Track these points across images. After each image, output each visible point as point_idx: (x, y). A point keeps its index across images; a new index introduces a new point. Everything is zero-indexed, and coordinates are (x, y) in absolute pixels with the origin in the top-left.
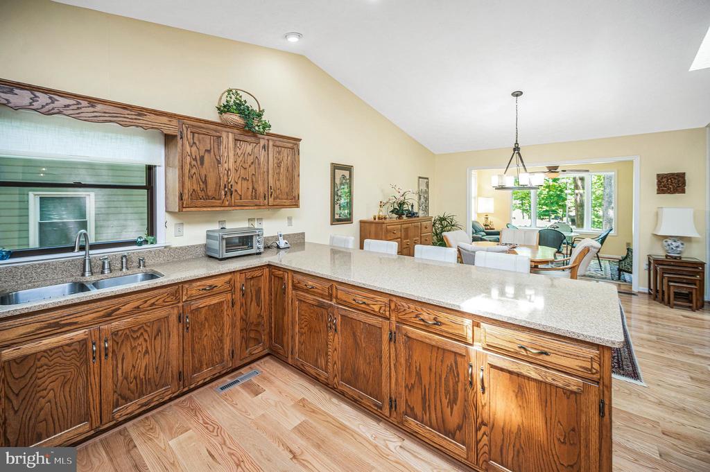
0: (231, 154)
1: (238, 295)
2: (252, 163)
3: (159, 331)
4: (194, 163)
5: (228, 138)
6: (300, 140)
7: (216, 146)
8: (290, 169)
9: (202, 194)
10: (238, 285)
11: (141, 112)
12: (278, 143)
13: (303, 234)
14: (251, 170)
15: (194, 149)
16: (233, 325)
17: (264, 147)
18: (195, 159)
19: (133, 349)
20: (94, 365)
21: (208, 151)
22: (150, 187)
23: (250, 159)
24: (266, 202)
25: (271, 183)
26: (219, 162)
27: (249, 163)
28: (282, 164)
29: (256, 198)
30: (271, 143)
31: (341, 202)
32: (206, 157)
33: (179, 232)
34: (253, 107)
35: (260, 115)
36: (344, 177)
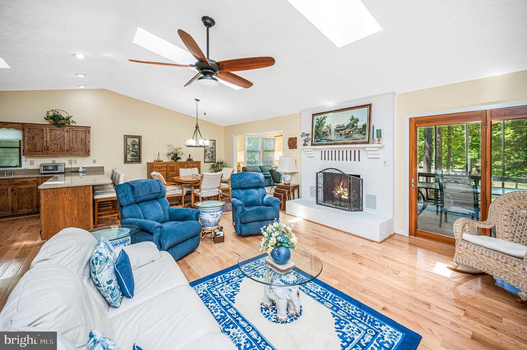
0: (48, 135)
5: (47, 130)
6: (90, 127)
7: (41, 133)
8: (84, 140)
12: (76, 129)
14: (60, 140)
15: (30, 134)
17: (67, 131)
18: (30, 138)
21: (37, 135)
22: (20, 147)
23: (60, 136)
24: (68, 153)
25: (71, 145)
26: (42, 138)
28: (78, 138)
30: (71, 130)
31: (132, 153)
32: (36, 137)
33: (32, 163)
34: (65, 116)
35: (68, 119)
36: (134, 141)
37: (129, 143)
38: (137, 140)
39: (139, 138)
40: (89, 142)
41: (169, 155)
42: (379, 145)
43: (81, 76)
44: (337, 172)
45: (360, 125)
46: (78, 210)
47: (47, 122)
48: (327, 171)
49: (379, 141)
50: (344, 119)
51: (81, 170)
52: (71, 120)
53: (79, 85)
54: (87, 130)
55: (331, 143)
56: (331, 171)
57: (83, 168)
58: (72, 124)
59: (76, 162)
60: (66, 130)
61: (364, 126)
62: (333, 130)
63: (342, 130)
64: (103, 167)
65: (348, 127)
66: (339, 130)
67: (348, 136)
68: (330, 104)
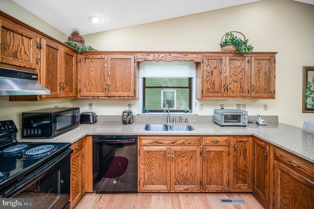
0: (228, 68)
1: (232, 150)
2: (240, 72)
3: (192, 157)
4: (208, 74)
5: (226, 59)
6: (276, 53)
7: (219, 65)
8: (268, 74)
9: (212, 90)
10: (232, 144)
11: (187, 54)
12: (258, 58)
13: (277, 117)
14: (240, 76)
15: (209, 67)
16: (229, 167)
17: (248, 61)
18: (209, 73)
19: (182, 161)
20: (168, 163)
21: (215, 68)
22: (190, 87)
23: (239, 70)
24: (249, 95)
25: (253, 82)
26: (221, 73)
27: (239, 72)
28: (261, 71)
29: (242, 93)
30: (253, 58)
32: (214, 71)
33: (201, 108)
37: (310, 79)
40: (275, 77)
54: (272, 57)
59: (244, 107)
60: (247, 58)
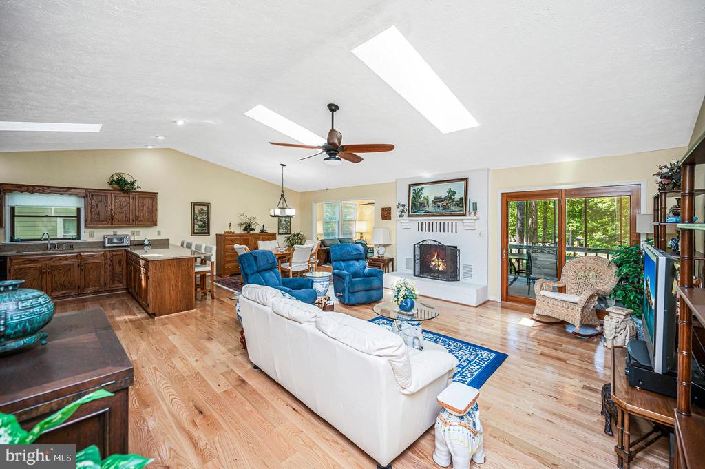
0: (113, 202)
2: (126, 206)
3: (69, 269)
4: (93, 207)
5: (111, 197)
6: (157, 193)
7: (105, 199)
8: (151, 207)
9: (97, 219)
10: (108, 257)
11: (69, 188)
12: (141, 196)
14: (125, 209)
15: (92, 201)
16: (105, 273)
17: (133, 198)
18: (94, 205)
19: (59, 273)
20: (44, 276)
21: (101, 202)
22: (78, 216)
23: (124, 204)
24: (134, 223)
25: (137, 214)
26: (106, 206)
27: (124, 206)
28: (145, 205)
30: (137, 196)
31: (200, 223)
32: (100, 205)
33: (91, 235)
34: (129, 180)
35: (133, 183)
36: (202, 210)
37: (197, 212)
38: (205, 208)
39: (208, 205)
40: (157, 210)
41: (241, 225)
42: (475, 218)
43: (161, 138)
44: (436, 243)
45: (457, 197)
46: (182, 283)
47: (109, 188)
48: (425, 243)
49: (475, 213)
50: (442, 191)
51: (147, 243)
52: (136, 185)
53: (147, 146)
54: (153, 196)
55: (428, 214)
56: (429, 243)
57: (148, 240)
58: (138, 190)
59: (138, 233)
60: (131, 196)
61: (461, 199)
62: (430, 202)
63: (439, 202)
64: (168, 240)
65: (445, 199)
66: (437, 201)
67: (445, 207)
68: (428, 176)
